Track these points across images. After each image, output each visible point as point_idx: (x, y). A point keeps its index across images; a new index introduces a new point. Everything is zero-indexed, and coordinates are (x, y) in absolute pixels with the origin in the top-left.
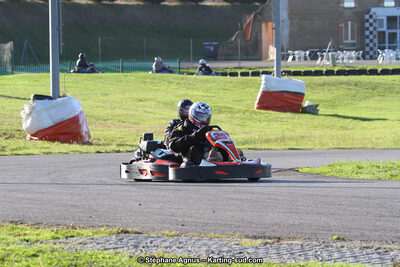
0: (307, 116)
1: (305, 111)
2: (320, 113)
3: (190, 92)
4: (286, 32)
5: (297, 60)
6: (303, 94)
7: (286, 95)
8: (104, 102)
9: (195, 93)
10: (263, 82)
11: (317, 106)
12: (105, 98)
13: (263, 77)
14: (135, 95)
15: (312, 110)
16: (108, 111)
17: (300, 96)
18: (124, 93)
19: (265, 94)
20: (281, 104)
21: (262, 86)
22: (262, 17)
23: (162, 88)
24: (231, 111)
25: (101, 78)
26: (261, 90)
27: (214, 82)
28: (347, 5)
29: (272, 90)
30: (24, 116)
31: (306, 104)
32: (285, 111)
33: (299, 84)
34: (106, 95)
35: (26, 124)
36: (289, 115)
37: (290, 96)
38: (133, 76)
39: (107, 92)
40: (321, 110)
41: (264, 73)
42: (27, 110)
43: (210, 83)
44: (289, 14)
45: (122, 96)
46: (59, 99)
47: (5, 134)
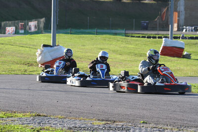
0: (185, 59)
1: (184, 57)
2: (192, 58)
3: (128, 46)
4: (183, 17)
5: (187, 31)
6: (184, 49)
7: (175, 49)
8: (82, 49)
9: (130, 46)
10: (164, 42)
11: (190, 54)
12: (83, 47)
13: (164, 39)
14: (99, 46)
15: (188, 57)
16: (83, 54)
17: (182, 49)
18: (93, 45)
19: (164, 48)
20: (172, 53)
21: (163, 44)
23: (114, 43)
25: (83, 37)
26: (162, 46)
27: (141, 41)
29: (168, 46)
30: (37, 55)
31: (185, 53)
32: (174, 57)
33: (182, 43)
34: (84, 46)
35: (39, 59)
36: (176, 58)
37: (177, 49)
38: (99, 37)
39: (85, 44)
40: (193, 57)
41: (164, 37)
42: (39, 52)
43: (138, 41)
44: (185, 8)
45: (92, 47)
46: (55, 47)
47: (28, 64)
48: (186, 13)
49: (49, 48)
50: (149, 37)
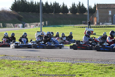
3: (73, 31)
6: (93, 31)
13: (86, 28)
15: (95, 34)
17: (92, 32)
21: (85, 30)
22: (93, 17)
24: (79, 34)
28: (110, 14)
31: (94, 33)
44: (99, 16)
48: (99, 18)
49: (39, 33)
50: (81, 27)
